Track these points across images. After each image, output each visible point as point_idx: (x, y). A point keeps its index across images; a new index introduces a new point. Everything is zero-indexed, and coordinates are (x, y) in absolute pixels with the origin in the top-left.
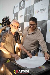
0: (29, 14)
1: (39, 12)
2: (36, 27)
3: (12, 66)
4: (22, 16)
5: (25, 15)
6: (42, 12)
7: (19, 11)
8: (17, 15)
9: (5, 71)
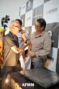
1: (49, 12)
4: (30, 18)
5: (33, 17)
6: (53, 12)
7: (26, 12)
8: (23, 17)
9: (10, 83)
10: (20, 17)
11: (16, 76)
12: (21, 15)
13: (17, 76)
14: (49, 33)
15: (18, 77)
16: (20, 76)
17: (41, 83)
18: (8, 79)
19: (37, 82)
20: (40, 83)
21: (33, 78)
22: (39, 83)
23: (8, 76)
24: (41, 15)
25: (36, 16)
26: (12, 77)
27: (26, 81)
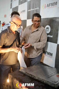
0: (33, 9)
1: (48, 6)
3: (21, 75)
4: (24, 11)
5: (28, 11)
10: (12, 9)
12: (13, 7)
13: (19, 75)
16: (23, 75)
21: (39, 77)
24: (38, 8)
25: (31, 10)
27: (30, 80)
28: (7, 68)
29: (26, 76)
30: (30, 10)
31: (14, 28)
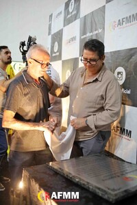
0: (91, 34)
2: (103, 64)
4: (73, 39)
5: (82, 37)
8: (58, 37)
9: (29, 189)
10: (50, 36)
11: (43, 173)
12: (52, 33)
13: (45, 173)
14: (119, 73)
15: (47, 176)
16: (52, 173)
17: (102, 190)
18: (24, 180)
19: (91, 187)
20: (99, 189)
21: (82, 178)
22: (97, 191)
23: (25, 173)
24: (100, 31)
25: (87, 35)
26: (34, 177)
27: (65, 185)
28: (25, 160)
29: (58, 176)
30: (85, 36)
31: (36, 72)
